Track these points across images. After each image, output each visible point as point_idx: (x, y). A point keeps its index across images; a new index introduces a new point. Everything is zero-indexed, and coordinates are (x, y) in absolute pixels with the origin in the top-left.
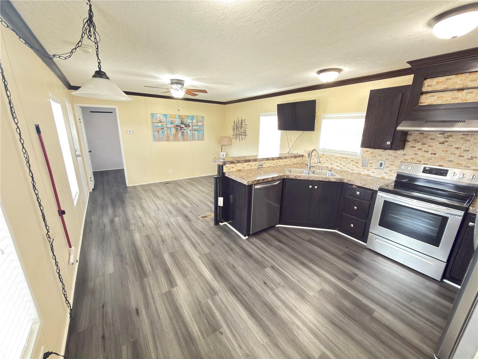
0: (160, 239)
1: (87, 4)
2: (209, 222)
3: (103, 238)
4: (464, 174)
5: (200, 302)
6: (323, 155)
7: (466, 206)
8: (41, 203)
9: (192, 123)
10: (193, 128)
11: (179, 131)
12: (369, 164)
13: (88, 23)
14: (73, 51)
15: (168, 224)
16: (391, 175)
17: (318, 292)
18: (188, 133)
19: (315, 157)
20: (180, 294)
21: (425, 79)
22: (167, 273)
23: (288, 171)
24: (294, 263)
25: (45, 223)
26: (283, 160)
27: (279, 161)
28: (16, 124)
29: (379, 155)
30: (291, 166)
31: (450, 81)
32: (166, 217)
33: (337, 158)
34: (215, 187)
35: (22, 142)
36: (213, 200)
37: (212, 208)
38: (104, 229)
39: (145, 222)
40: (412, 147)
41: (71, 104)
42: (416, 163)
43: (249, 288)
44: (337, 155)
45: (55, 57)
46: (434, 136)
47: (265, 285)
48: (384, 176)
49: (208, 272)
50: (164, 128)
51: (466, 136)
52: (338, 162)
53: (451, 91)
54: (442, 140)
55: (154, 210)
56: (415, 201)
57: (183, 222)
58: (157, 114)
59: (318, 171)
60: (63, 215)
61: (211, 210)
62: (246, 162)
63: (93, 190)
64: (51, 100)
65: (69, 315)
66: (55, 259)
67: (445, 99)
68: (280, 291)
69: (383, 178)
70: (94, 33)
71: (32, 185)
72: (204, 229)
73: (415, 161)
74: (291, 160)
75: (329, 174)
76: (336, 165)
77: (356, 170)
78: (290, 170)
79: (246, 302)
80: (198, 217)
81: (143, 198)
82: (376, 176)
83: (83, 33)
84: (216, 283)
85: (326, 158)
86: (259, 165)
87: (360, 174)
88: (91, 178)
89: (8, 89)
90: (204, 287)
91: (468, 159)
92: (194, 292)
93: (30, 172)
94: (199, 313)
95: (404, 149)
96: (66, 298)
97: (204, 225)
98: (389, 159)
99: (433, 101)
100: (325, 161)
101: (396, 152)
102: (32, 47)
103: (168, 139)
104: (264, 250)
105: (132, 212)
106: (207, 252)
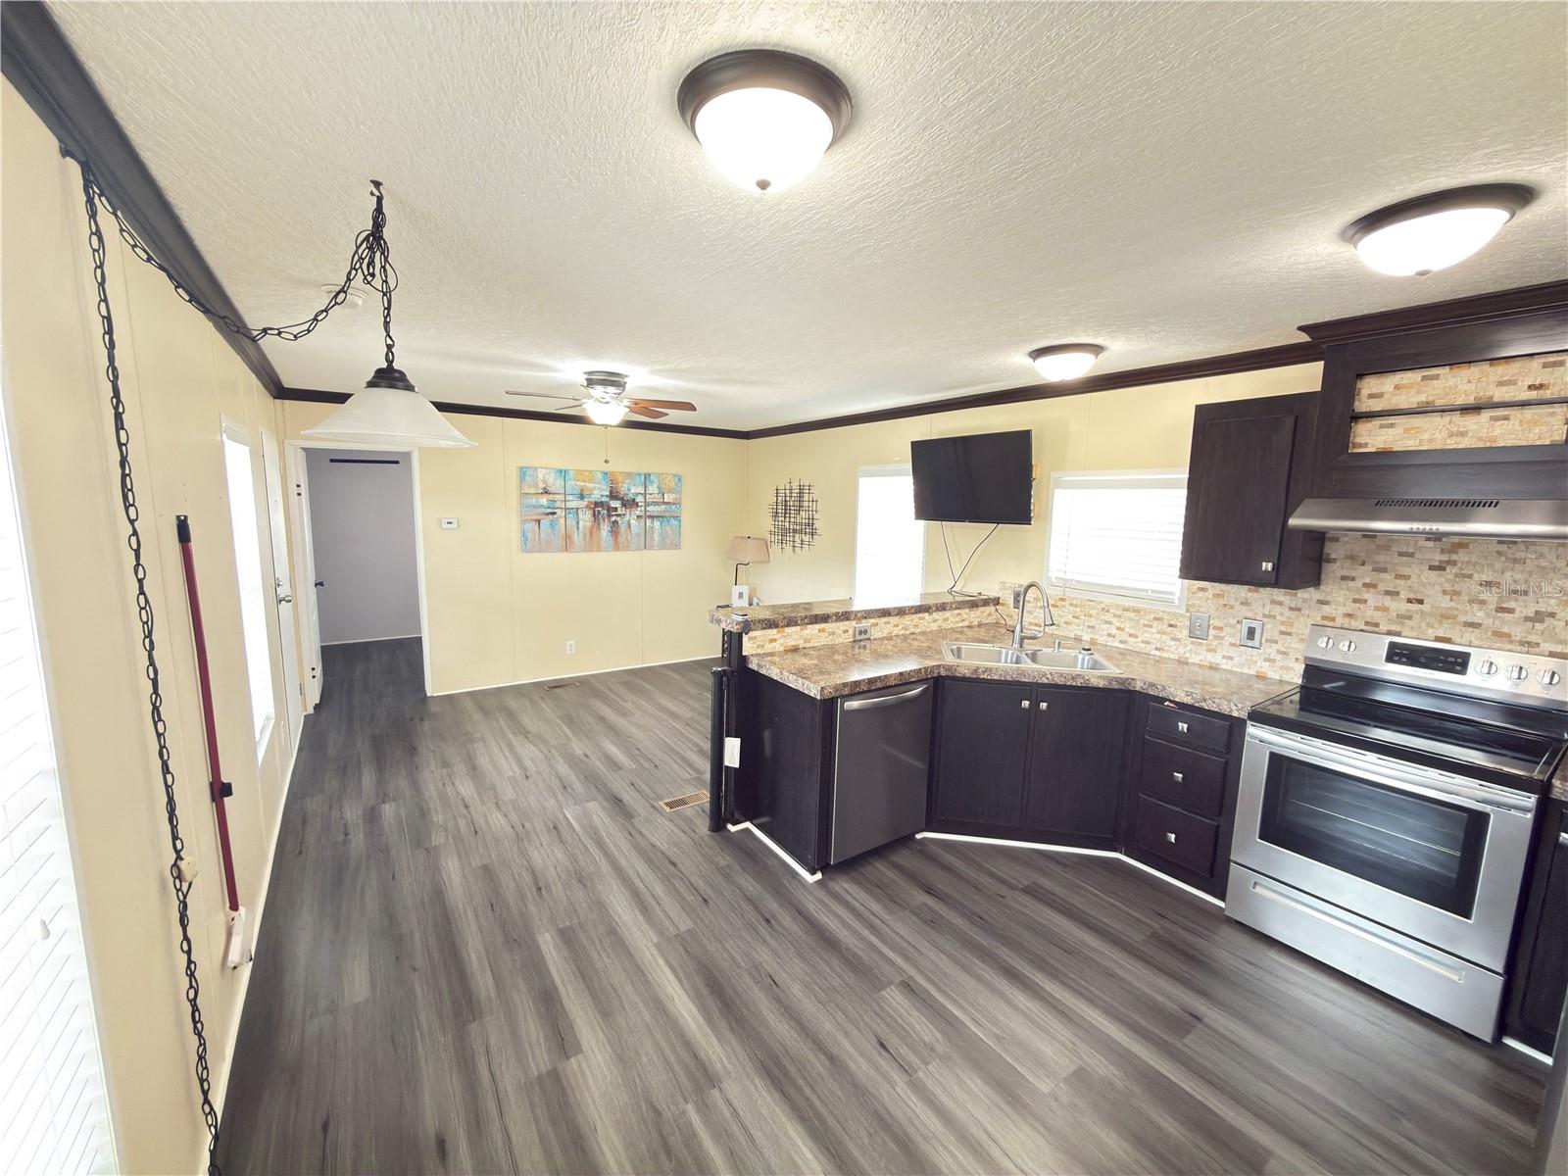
0: (527, 879)
1: (372, 194)
2: (692, 821)
3: (338, 879)
4: (1521, 668)
5: (658, 1113)
6: (1064, 600)
7: (1541, 777)
8: (169, 762)
9: (645, 495)
10: (646, 511)
11: (604, 520)
12: (1212, 632)
13: (368, 241)
14: (319, 318)
15: (555, 828)
16: (1288, 668)
17: (1066, 1080)
18: (632, 526)
19: (1037, 607)
20: (591, 1081)
21: (1360, 376)
22: (548, 1000)
23: (952, 650)
24: (980, 971)
25: (174, 828)
26: (936, 615)
27: (920, 619)
28: (132, 522)
29: (1241, 604)
30: (961, 633)
31: (1435, 383)
32: (552, 801)
33: (1108, 611)
34: (714, 701)
35: (141, 576)
36: (707, 746)
37: (702, 774)
38: (345, 842)
39: (481, 820)
40: (1343, 578)
41: (278, 440)
42: (1362, 630)
43: (827, 1063)
44: (1107, 600)
45: (266, 333)
46: (1408, 545)
47: (883, 1052)
48: (1263, 670)
49: (686, 998)
50: (556, 511)
51: (1509, 547)
52: (1111, 623)
53: (1443, 411)
54: (1438, 558)
55: (513, 777)
56: (1372, 757)
57: (607, 821)
58: (536, 469)
59: (1050, 650)
60: (225, 799)
61: (699, 780)
62: (816, 623)
63: (317, 707)
64: (225, 436)
65: (207, 1155)
66: (189, 952)
67: (1426, 436)
68: (934, 1075)
69: (1261, 677)
70: (383, 267)
71: (151, 707)
72: (676, 844)
73: (1358, 623)
74: (960, 614)
75: (1083, 660)
76: (1105, 633)
77: (1173, 651)
78: (959, 649)
79: (819, 1116)
80: (655, 804)
81: (479, 735)
82: (1240, 670)
83: (351, 269)
84: (715, 1043)
85: (1072, 608)
86: (857, 633)
87: (1187, 664)
88: (313, 669)
89: (122, 425)
90: (672, 1059)
91: (1527, 619)
92: (639, 1076)
93: (151, 665)
94: (655, 1157)
95: (1319, 585)
96: (205, 1093)
97: (676, 830)
98: (1275, 617)
99: (1393, 441)
100: (1070, 617)
101: (1296, 594)
102: (206, 311)
103: (567, 545)
104: (877, 921)
105: (440, 785)
106: (683, 928)
